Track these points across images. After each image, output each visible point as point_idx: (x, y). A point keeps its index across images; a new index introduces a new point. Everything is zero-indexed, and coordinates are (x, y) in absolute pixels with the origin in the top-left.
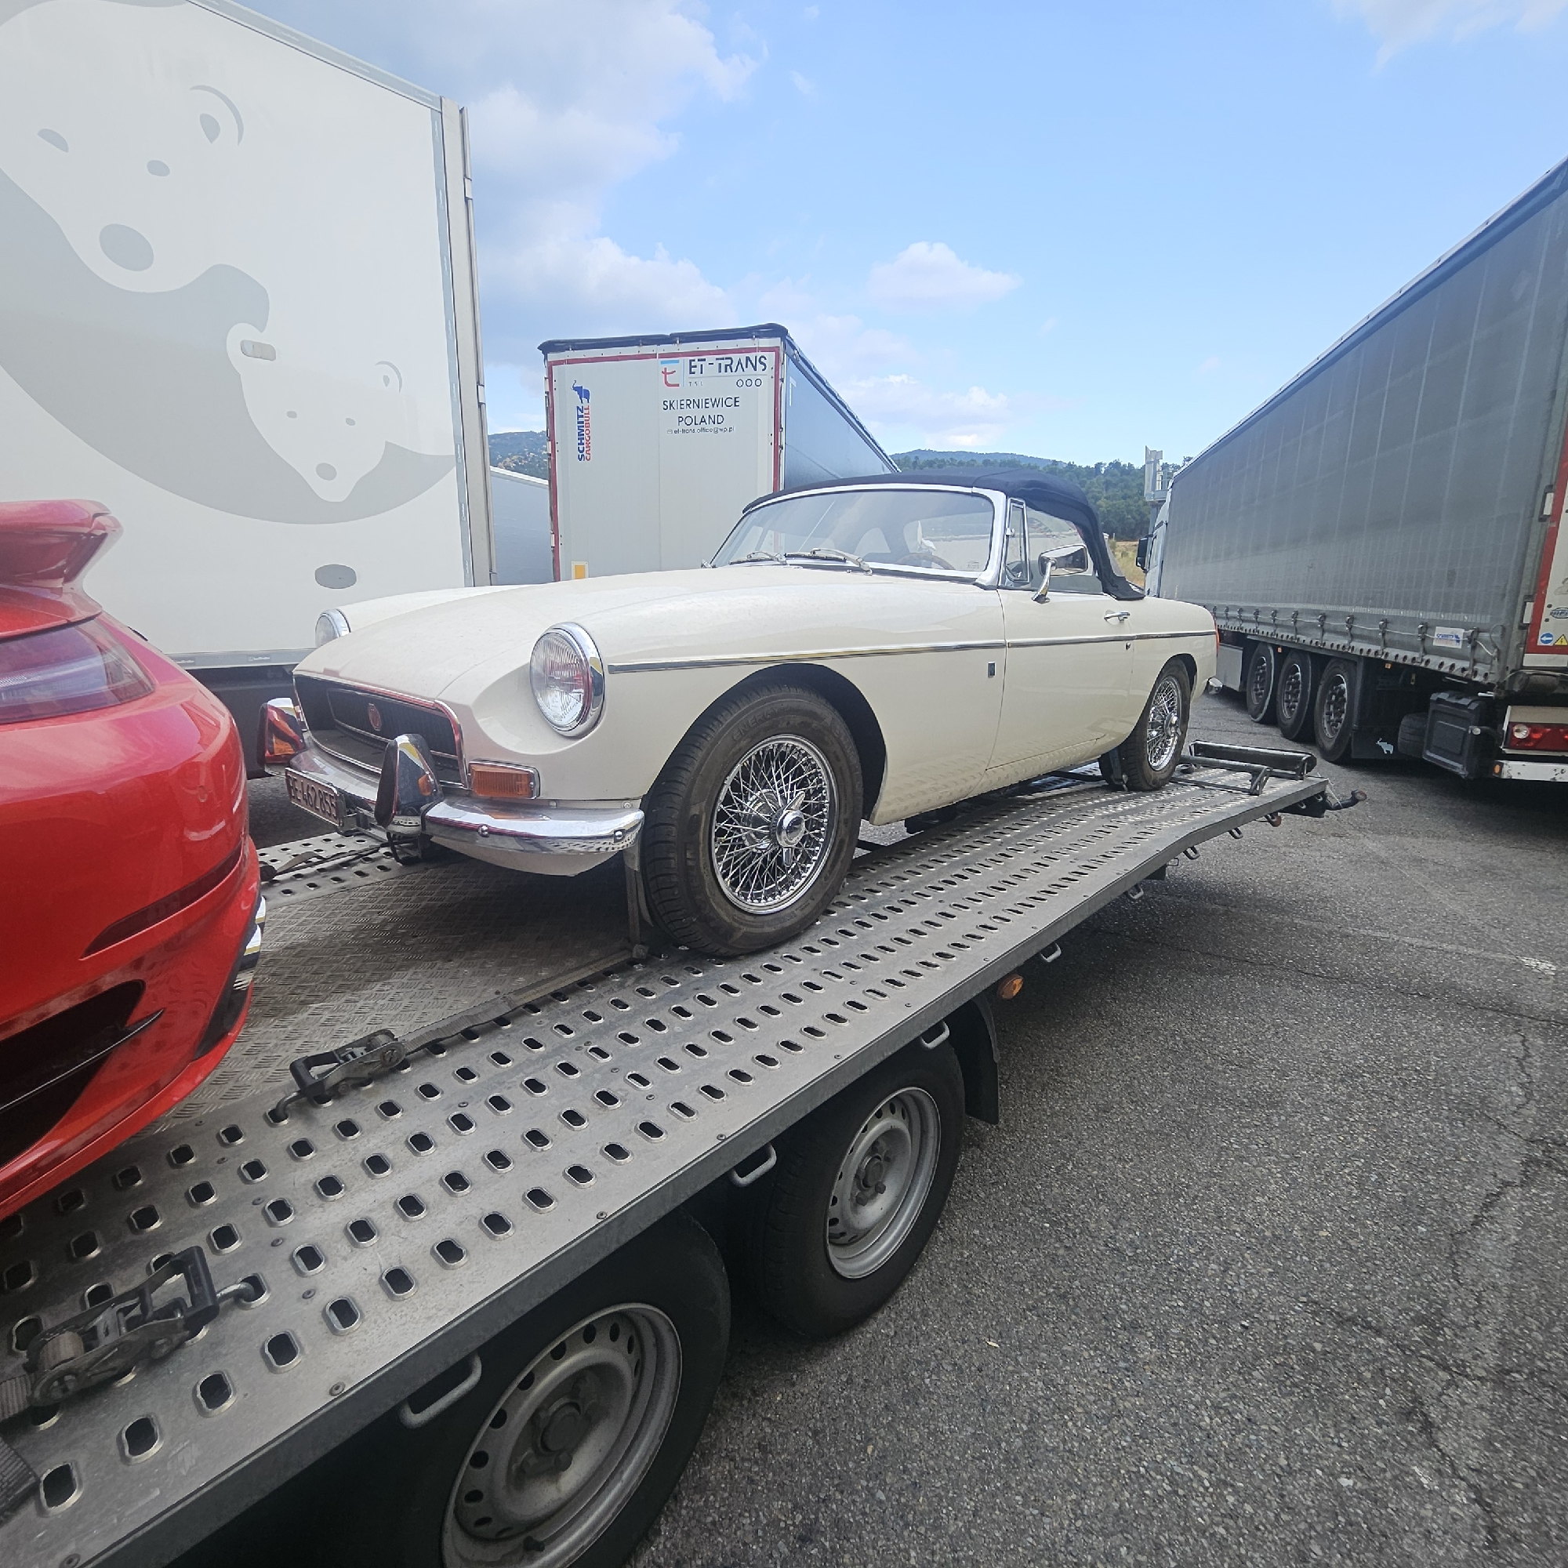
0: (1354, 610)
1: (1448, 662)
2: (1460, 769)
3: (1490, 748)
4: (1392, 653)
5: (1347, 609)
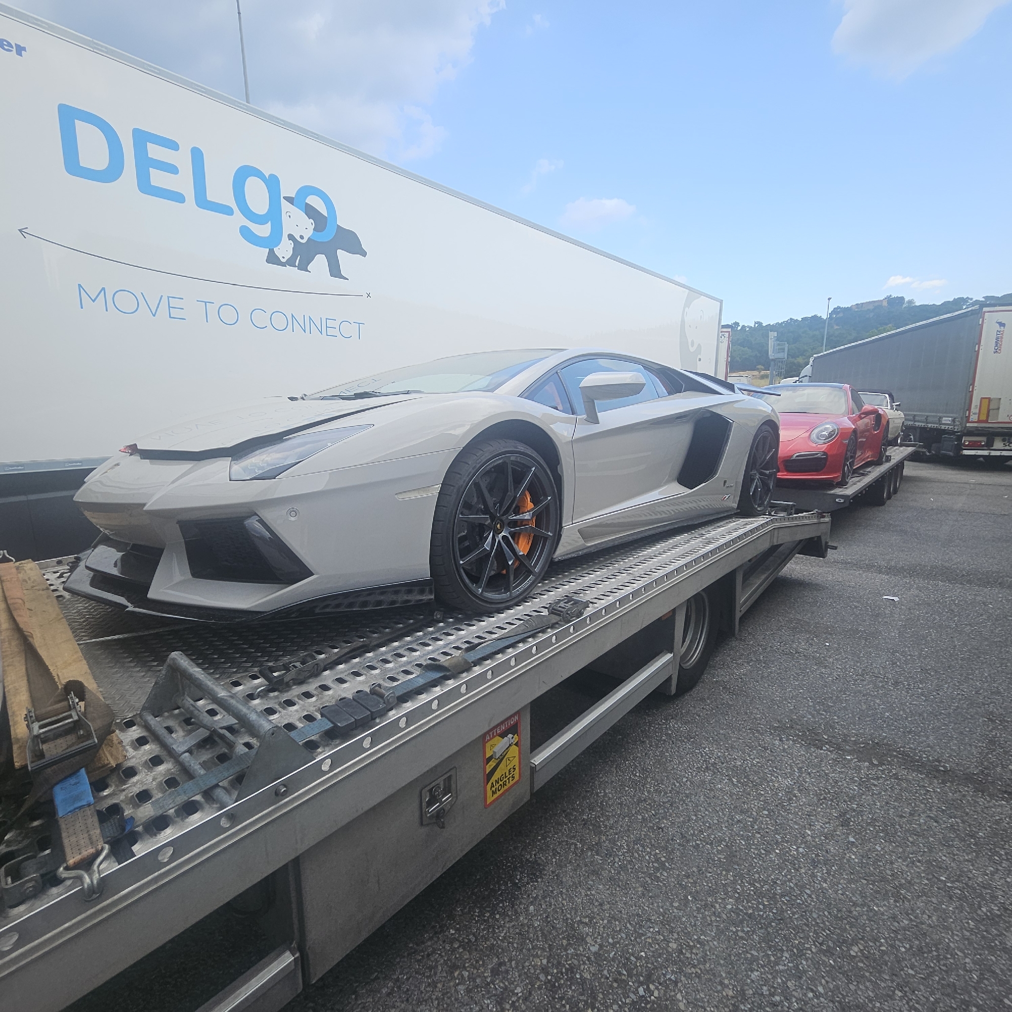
0: (915, 413)
1: (947, 427)
2: (951, 454)
3: (960, 447)
4: (930, 425)
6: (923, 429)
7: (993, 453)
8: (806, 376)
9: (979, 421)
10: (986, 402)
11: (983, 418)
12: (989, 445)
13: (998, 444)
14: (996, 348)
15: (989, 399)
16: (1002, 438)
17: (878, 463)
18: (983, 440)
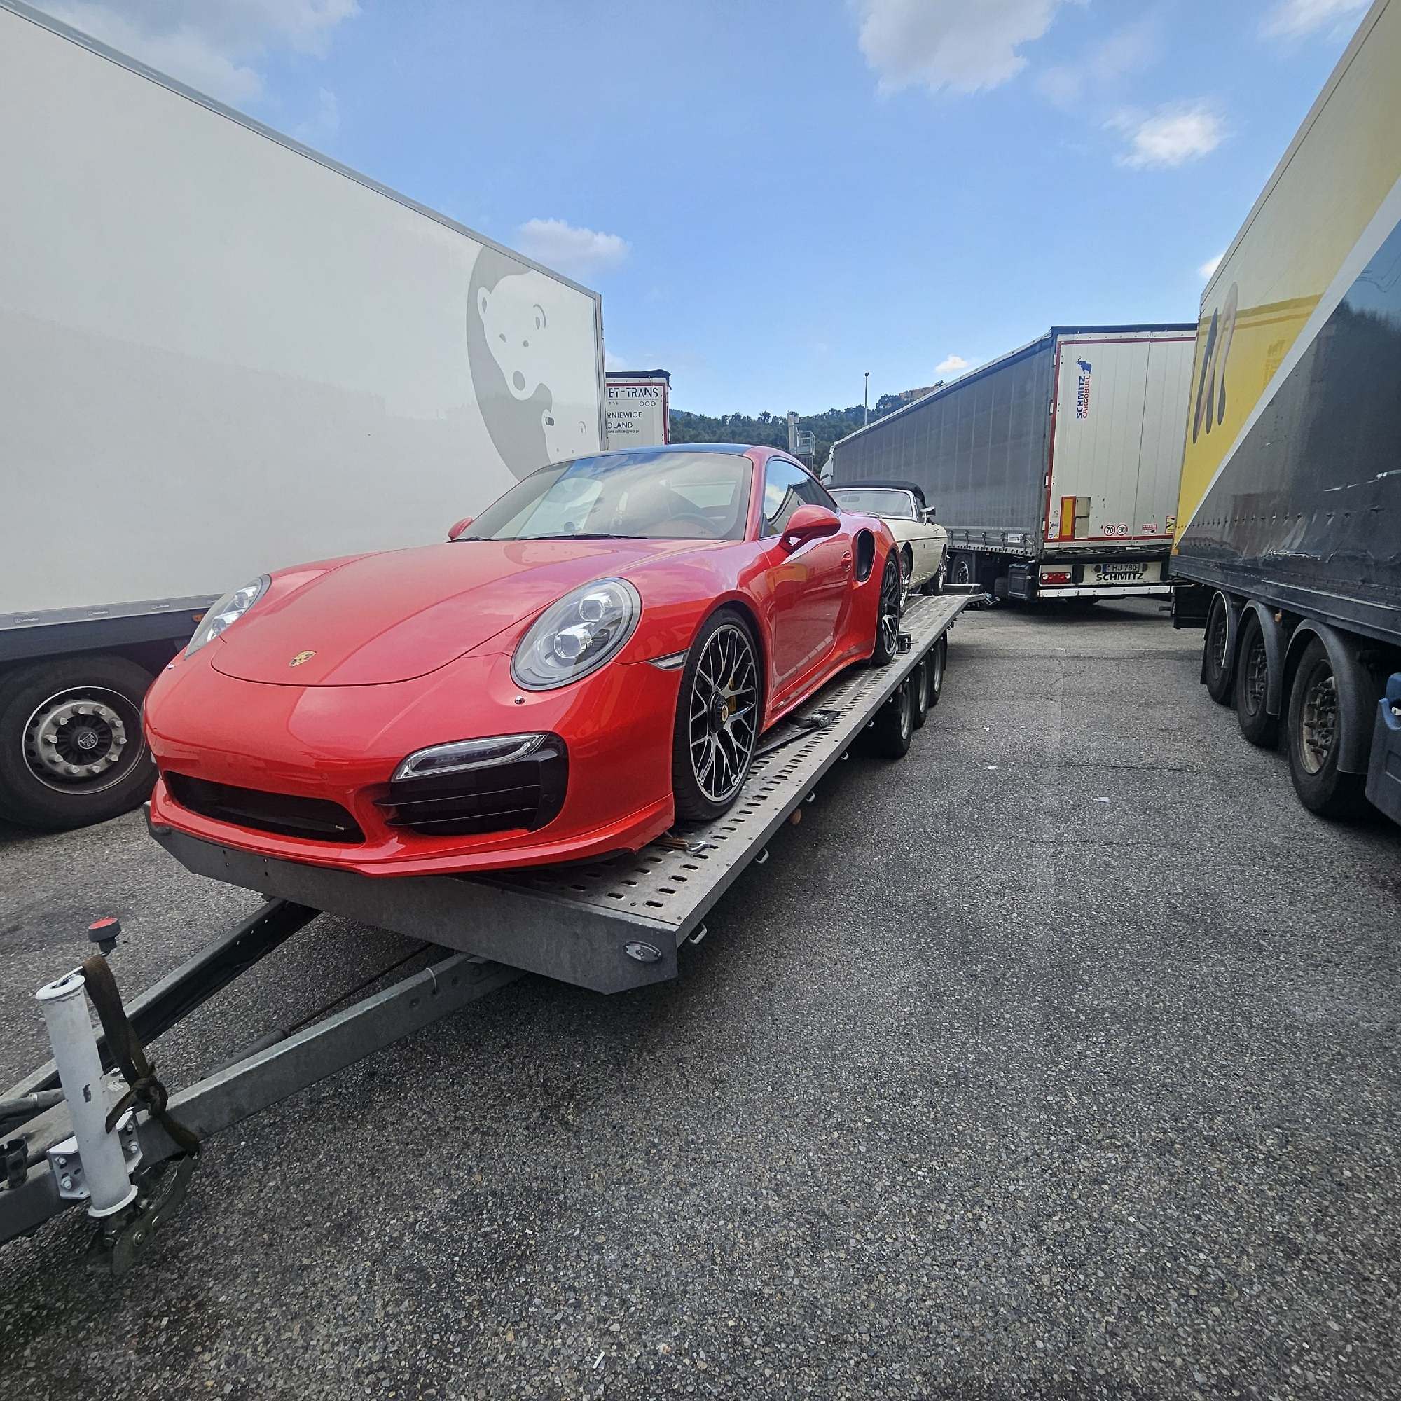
0: (968, 528)
1: (1015, 549)
2: (1024, 596)
3: (1034, 586)
4: (990, 548)
5: (964, 527)
6: (981, 554)
7: (1085, 592)
8: (827, 476)
9: (1062, 539)
10: (1069, 503)
11: (1067, 532)
12: (1077, 579)
13: (1090, 577)
14: (1080, 408)
15: (1074, 499)
16: (1095, 565)
17: (880, 661)
18: (1067, 569)
